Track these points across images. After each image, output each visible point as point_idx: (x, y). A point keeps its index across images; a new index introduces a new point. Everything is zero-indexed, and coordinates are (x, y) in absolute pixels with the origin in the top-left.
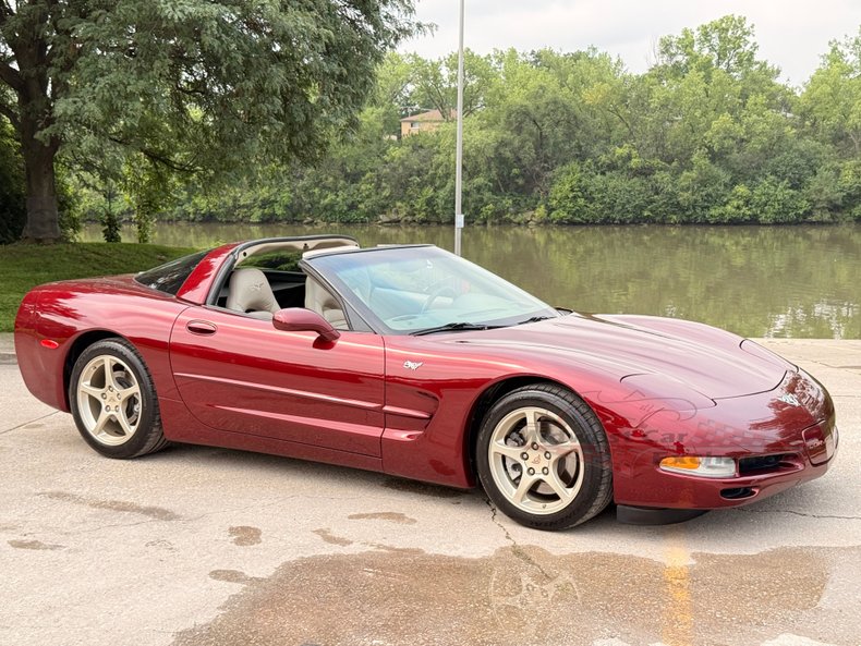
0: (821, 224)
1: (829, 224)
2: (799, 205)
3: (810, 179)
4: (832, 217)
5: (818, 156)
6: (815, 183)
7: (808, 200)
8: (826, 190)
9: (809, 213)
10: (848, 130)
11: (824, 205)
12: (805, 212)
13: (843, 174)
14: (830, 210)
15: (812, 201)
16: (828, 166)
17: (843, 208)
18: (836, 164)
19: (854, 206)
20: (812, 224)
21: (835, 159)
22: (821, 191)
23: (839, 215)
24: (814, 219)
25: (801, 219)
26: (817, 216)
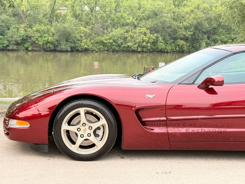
0: (13, 50)
1: (16, 50)
2: (4, 42)
3: (8, 31)
4: (17, 48)
5: (9, 22)
6: (9, 33)
7: (7, 40)
8: (15, 36)
9: (8, 46)
10: (20, 12)
11: (14, 42)
12: (6, 45)
13: (20, 30)
14: (16, 45)
15: (9, 41)
16: (14, 26)
17: (21, 44)
18: (17, 26)
19: (25, 44)
20: (9, 50)
21: (15, 24)
22: (12, 37)
23: (19, 47)
24: (10, 48)
25: (4, 48)
26: (11, 47)
